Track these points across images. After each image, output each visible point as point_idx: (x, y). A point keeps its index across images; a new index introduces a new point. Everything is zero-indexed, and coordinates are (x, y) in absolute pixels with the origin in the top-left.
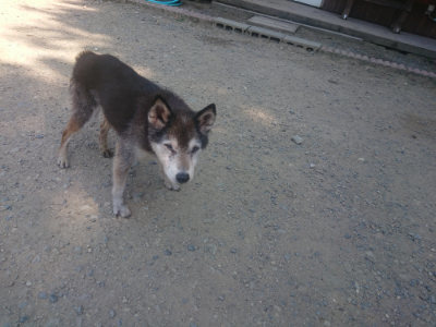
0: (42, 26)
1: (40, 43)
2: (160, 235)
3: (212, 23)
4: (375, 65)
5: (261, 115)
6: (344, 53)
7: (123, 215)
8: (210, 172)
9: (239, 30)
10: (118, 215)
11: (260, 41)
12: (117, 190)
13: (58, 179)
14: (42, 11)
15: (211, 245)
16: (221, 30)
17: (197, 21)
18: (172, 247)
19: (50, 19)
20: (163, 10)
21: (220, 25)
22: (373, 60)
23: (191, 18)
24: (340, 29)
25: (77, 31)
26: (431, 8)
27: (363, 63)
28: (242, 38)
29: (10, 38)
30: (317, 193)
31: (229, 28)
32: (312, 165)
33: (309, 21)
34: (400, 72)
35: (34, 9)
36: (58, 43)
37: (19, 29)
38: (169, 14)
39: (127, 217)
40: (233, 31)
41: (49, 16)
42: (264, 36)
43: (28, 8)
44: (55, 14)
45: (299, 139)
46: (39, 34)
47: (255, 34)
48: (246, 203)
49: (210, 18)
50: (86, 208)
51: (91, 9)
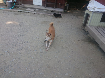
4: (45, 15)
6: (41, 13)
16: (19, 12)
17: (14, 11)
20: (8, 10)
21: (18, 11)
22: (45, 14)
23: (13, 11)
24: (43, 9)
26: (60, 3)
27: (43, 15)
28: (23, 13)
31: (20, 12)
33: (37, 9)
34: (49, 15)
38: (9, 11)
42: (27, 12)
47: (25, 12)
49: (17, 10)
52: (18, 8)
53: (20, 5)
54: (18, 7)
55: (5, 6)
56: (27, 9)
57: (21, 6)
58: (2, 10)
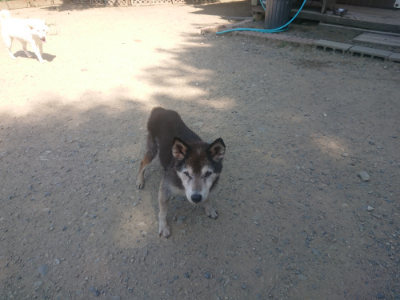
0: (164, 65)
1: (159, 81)
2: (186, 258)
3: (312, 46)
5: (333, 145)
7: (164, 234)
8: (253, 204)
9: (339, 51)
10: (161, 235)
11: (361, 61)
12: (162, 215)
13: (133, 197)
14: (169, 52)
15: (225, 277)
16: (322, 52)
17: (298, 45)
18: (192, 272)
19: (172, 58)
20: (267, 39)
21: (320, 48)
23: (292, 43)
25: (189, 68)
29: (140, 78)
30: (362, 241)
31: (329, 49)
32: (370, 208)
35: (164, 50)
36: (172, 80)
37: (147, 70)
38: (272, 42)
39: (168, 237)
40: (333, 52)
41: (171, 56)
42: (367, 56)
43: (160, 50)
44: (177, 53)
45: (366, 176)
46: (160, 73)
47: (356, 54)
48: (276, 240)
49: (310, 41)
50: (142, 224)
51: (207, 45)
52: (313, 28)
53: (328, 9)
54: (315, 22)
55: (255, 17)
56: (362, 33)
57: (329, 14)
58: (243, 35)
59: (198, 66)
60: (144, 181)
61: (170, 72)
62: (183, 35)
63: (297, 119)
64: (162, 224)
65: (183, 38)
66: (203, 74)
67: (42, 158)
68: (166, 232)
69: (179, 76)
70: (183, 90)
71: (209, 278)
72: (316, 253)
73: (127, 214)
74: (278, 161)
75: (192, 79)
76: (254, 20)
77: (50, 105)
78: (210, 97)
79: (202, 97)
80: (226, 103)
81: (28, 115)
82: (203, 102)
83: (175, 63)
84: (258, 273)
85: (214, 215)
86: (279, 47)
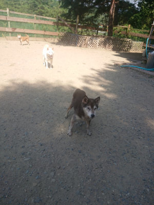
0: (92, 76)
2: (74, 144)
13: (62, 120)
15: (86, 154)
18: (75, 149)
20: (144, 73)
25: (102, 79)
29: (80, 79)
37: (84, 76)
39: (70, 136)
41: (97, 72)
43: (92, 69)
44: (99, 72)
46: (89, 78)
50: (62, 129)
51: (114, 71)
58: (133, 69)
59: (106, 79)
60: (68, 116)
61: (93, 79)
62: (106, 64)
63: (143, 110)
64: (70, 131)
65: (105, 66)
66: (107, 82)
67: (35, 100)
68: (70, 134)
69: (96, 81)
70: (96, 87)
71: (80, 152)
72: (125, 158)
73: (58, 125)
74: (125, 123)
75: (101, 83)
76: (142, 63)
77: (43, 82)
78: (106, 92)
79: (103, 92)
80: (113, 96)
81: (34, 84)
82: (102, 93)
83: (97, 75)
84: (99, 157)
85: (90, 134)
86: (149, 77)
